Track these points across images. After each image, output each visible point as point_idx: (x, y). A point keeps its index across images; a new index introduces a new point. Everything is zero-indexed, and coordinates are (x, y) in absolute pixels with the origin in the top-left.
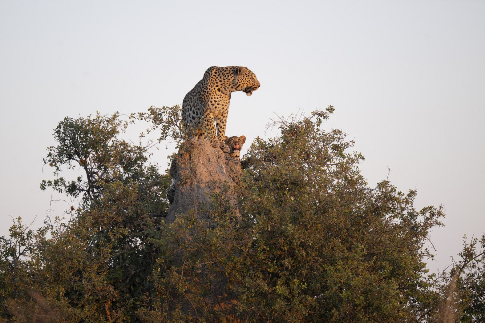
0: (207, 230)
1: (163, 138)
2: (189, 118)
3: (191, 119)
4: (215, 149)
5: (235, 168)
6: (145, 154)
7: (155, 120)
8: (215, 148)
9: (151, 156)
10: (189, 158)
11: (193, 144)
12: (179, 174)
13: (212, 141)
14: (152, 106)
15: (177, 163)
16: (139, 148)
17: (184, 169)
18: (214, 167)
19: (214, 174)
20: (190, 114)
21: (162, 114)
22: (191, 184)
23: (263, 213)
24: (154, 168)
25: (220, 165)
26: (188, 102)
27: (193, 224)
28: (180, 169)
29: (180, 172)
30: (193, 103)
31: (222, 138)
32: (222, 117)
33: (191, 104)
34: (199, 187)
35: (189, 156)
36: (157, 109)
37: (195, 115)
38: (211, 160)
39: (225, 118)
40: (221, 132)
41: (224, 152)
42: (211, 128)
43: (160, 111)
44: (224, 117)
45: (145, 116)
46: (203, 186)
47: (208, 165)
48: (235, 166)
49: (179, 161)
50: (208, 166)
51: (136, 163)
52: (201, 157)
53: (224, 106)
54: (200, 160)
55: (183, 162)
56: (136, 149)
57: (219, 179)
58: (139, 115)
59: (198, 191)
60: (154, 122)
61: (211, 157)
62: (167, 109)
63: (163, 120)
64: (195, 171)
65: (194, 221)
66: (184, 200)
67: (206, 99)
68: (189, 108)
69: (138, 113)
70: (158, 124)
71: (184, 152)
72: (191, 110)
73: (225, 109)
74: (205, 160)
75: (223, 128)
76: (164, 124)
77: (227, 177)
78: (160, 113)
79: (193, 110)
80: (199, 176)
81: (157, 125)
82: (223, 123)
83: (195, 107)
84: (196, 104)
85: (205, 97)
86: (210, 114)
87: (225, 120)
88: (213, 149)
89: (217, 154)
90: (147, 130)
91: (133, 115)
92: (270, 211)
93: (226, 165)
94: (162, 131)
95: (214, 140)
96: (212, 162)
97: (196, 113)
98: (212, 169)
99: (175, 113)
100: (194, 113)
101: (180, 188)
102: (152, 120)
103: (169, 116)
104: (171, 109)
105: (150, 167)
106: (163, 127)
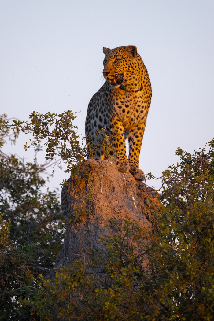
0: (96, 291)
1: (49, 157)
2: (94, 127)
3: (97, 128)
4: (122, 174)
5: (150, 201)
6: (42, 175)
7: (37, 131)
8: (123, 172)
9: (50, 178)
10: (85, 185)
11: (90, 167)
12: (70, 208)
13: (118, 162)
14: (34, 112)
15: (68, 192)
16: (34, 167)
17: (77, 201)
18: (119, 199)
19: (119, 210)
20: (95, 122)
21: (48, 123)
22: (87, 222)
23: (177, 268)
24: (53, 195)
25: (129, 195)
26: (94, 105)
27: (79, 281)
28: (72, 201)
29: (72, 205)
30: (100, 106)
31: (134, 159)
32: (137, 128)
33: (97, 107)
34: (97, 227)
35: (84, 182)
36: (41, 115)
37: (102, 124)
38: (116, 189)
39: (140, 131)
40: (133, 151)
41: (136, 179)
42: (119, 143)
43: (46, 119)
44: (139, 129)
45: (22, 125)
46: (102, 225)
47: (111, 196)
48: (152, 199)
49: (71, 190)
50: (111, 198)
51: (29, 188)
52: (102, 184)
53: (139, 112)
54: (100, 189)
55: (76, 191)
56: (30, 167)
57: (127, 217)
58: (14, 124)
59: (96, 232)
60: (36, 134)
61: (115, 185)
62: (54, 116)
63: (48, 132)
64: (93, 204)
65: (80, 278)
66: (76, 245)
67: (110, 100)
68: (95, 114)
69: (13, 121)
70: (42, 138)
71: (77, 177)
72: (97, 116)
73: (141, 117)
74: (107, 190)
75: (137, 145)
76: (50, 137)
77: (139, 214)
78: (45, 121)
79: (100, 117)
80: (97, 211)
81: (39, 139)
82: (137, 137)
83: (102, 113)
84: (104, 108)
85: (109, 98)
86: (117, 123)
87: (140, 133)
88: (119, 174)
89: (125, 181)
90: (25, 145)
91: (6, 124)
92: (186, 266)
93: (137, 197)
94: (47, 147)
95: (122, 161)
96: (117, 193)
97: (103, 121)
98: (117, 203)
99: (65, 122)
100: (101, 120)
101: (72, 228)
102: (33, 132)
103: (57, 127)
104: (59, 116)
105: (48, 194)
106: (49, 141)
